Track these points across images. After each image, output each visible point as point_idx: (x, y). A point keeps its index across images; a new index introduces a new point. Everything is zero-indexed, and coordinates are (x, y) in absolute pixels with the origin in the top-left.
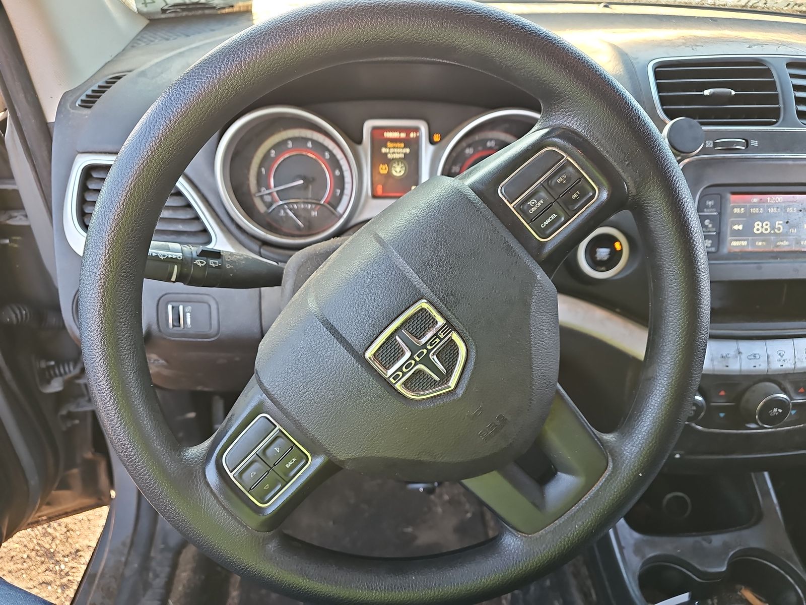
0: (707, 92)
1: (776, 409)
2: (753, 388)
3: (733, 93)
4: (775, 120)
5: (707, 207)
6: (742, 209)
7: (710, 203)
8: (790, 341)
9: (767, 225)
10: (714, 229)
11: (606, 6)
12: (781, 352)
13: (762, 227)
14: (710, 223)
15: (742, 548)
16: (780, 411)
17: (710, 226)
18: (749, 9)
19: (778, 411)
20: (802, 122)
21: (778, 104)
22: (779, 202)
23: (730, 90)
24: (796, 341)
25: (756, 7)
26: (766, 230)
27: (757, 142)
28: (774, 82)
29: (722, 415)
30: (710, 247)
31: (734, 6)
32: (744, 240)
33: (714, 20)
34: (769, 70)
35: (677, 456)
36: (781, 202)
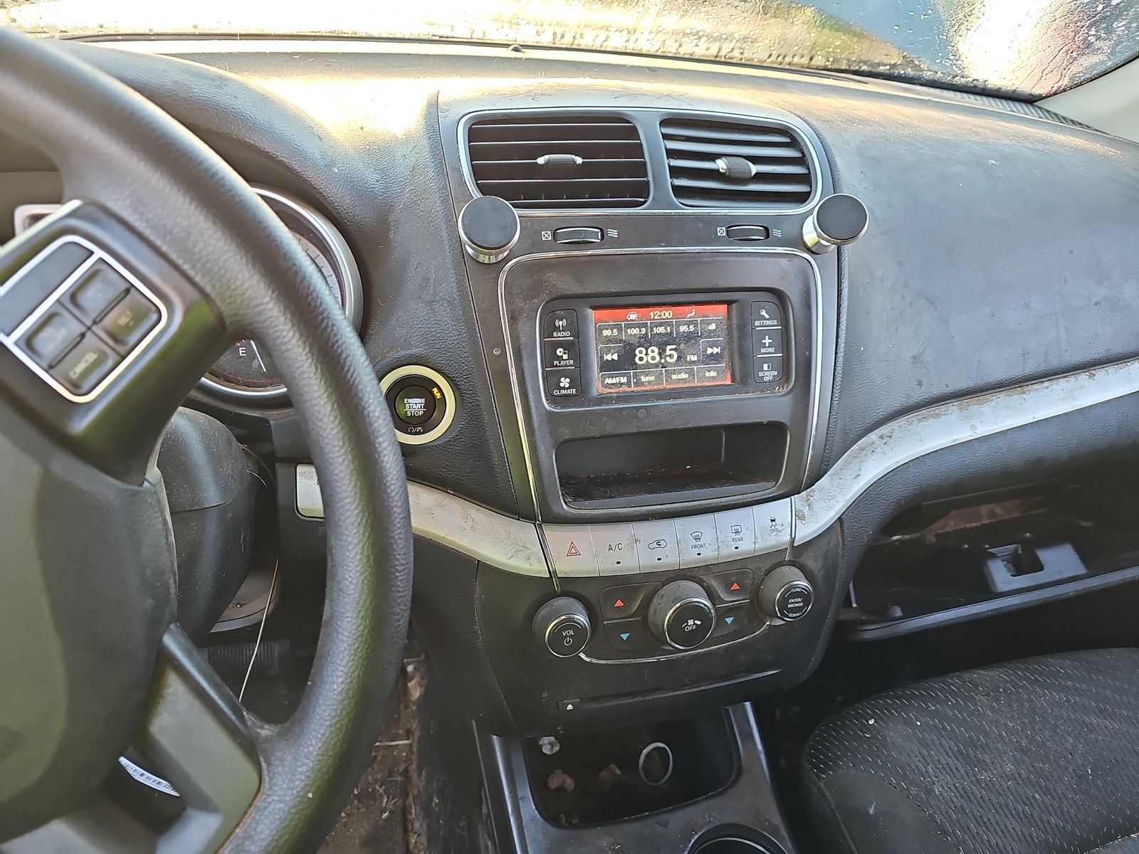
0: (541, 161)
1: (692, 620)
2: (662, 592)
3: (579, 160)
4: (643, 200)
5: (557, 329)
6: (615, 331)
7: (560, 323)
8: (710, 516)
9: (653, 351)
10: (572, 362)
11: (516, 50)
12: (696, 534)
13: (647, 354)
14: (565, 353)
15: (711, 826)
16: (698, 622)
17: (565, 357)
18: (723, 60)
19: (695, 624)
20: (682, 201)
21: (647, 176)
22: (667, 318)
23: (574, 156)
24: (718, 515)
25: (732, 58)
26: (653, 358)
27: (616, 231)
28: (641, 144)
29: (625, 636)
30: (567, 389)
31: (703, 56)
32: (623, 375)
33: (653, 70)
34: (634, 129)
35: (570, 707)
36: (669, 317)
